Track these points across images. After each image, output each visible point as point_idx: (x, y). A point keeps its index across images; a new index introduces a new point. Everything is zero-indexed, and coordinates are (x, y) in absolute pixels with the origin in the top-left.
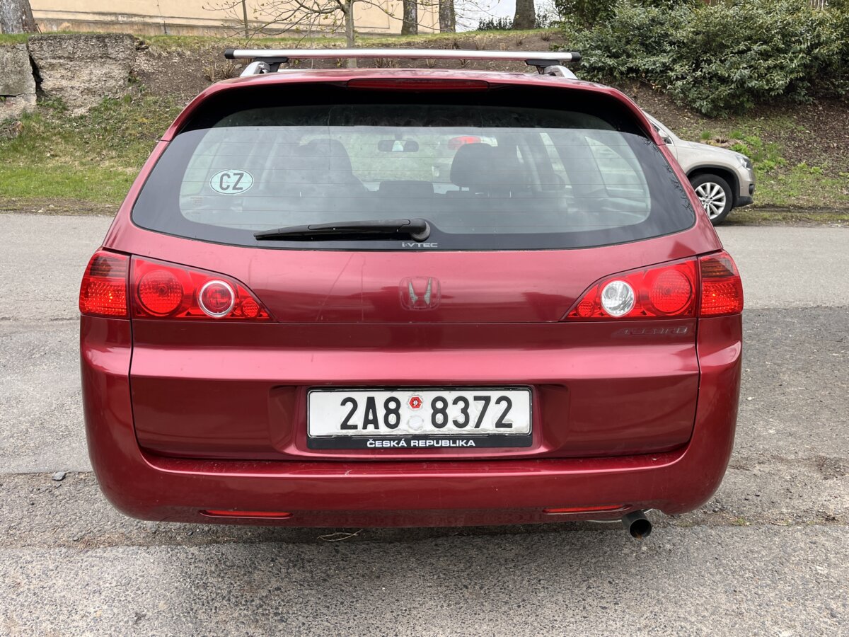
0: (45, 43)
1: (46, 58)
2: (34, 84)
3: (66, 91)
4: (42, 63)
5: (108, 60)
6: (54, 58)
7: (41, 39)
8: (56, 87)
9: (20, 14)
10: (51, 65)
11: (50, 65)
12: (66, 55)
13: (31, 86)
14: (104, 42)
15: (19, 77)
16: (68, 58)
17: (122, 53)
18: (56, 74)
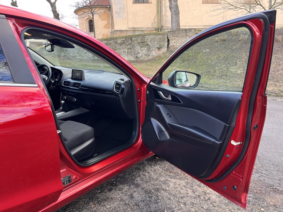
0: (171, 33)
1: (171, 37)
2: (167, 44)
3: (175, 46)
4: (169, 39)
5: (187, 37)
6: (173, 37)
7: (170, 32)
8: (172, 45)
9: (176, 26)
10: (172, 39)
12: (176, 36)
13: (166, 45)
14: (186, 31)
15: (164, 43)
16: (177, 37)
17: (191, 35)
18: (173, 41)
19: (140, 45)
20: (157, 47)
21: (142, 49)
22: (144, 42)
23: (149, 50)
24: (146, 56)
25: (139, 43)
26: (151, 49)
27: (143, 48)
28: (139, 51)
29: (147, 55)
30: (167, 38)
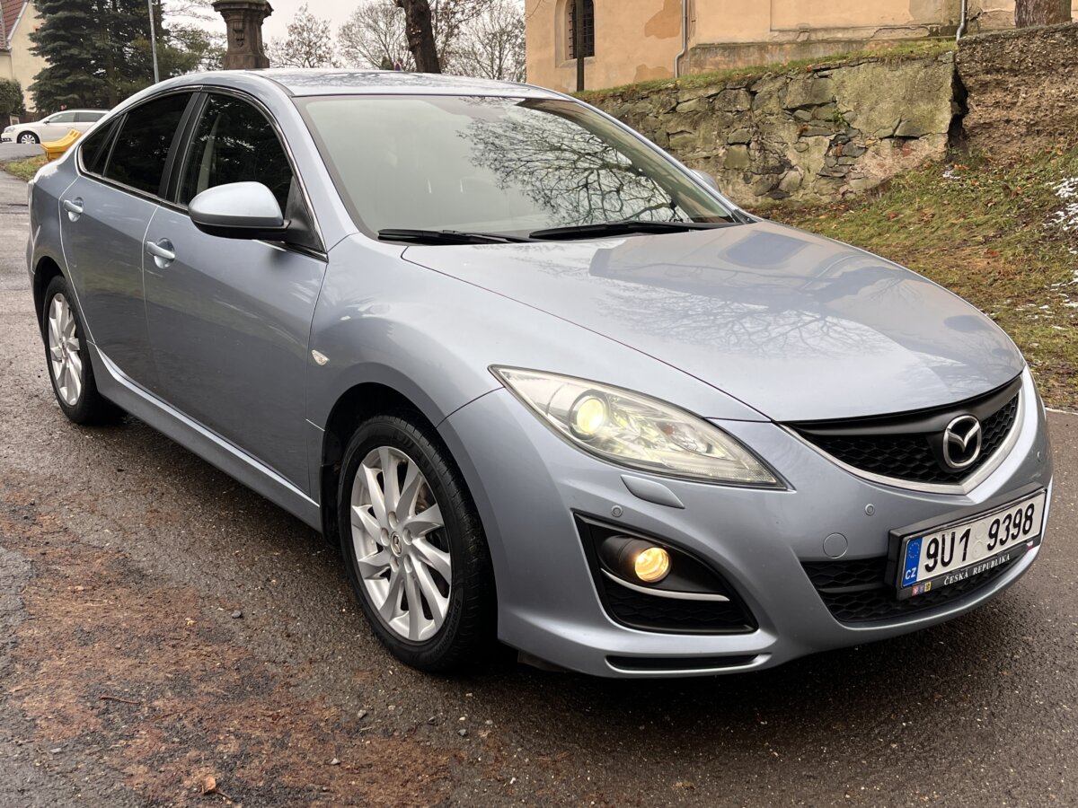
0: (979, 47)
1: (977, 73)
2: (950, 117)
3: (997, 128)
4: (969, 82)
6: (988, 72)
8: (982, 122)
11: (982, 85)
12: (1007, 66)
13: (941, 122)
15: (931, 106)
16: (1011, 70)
18: (989, 99)
19: (797, 119)
20: (890, 132)
21: (803, 146)
22: (821, 105)
23: (846, 149)
24: (823, 181)
25: (793, 110)
26: (857, 142)
27: (813, 139)
28: (791, 156)
29: (833, 178)
30: (950, 81)
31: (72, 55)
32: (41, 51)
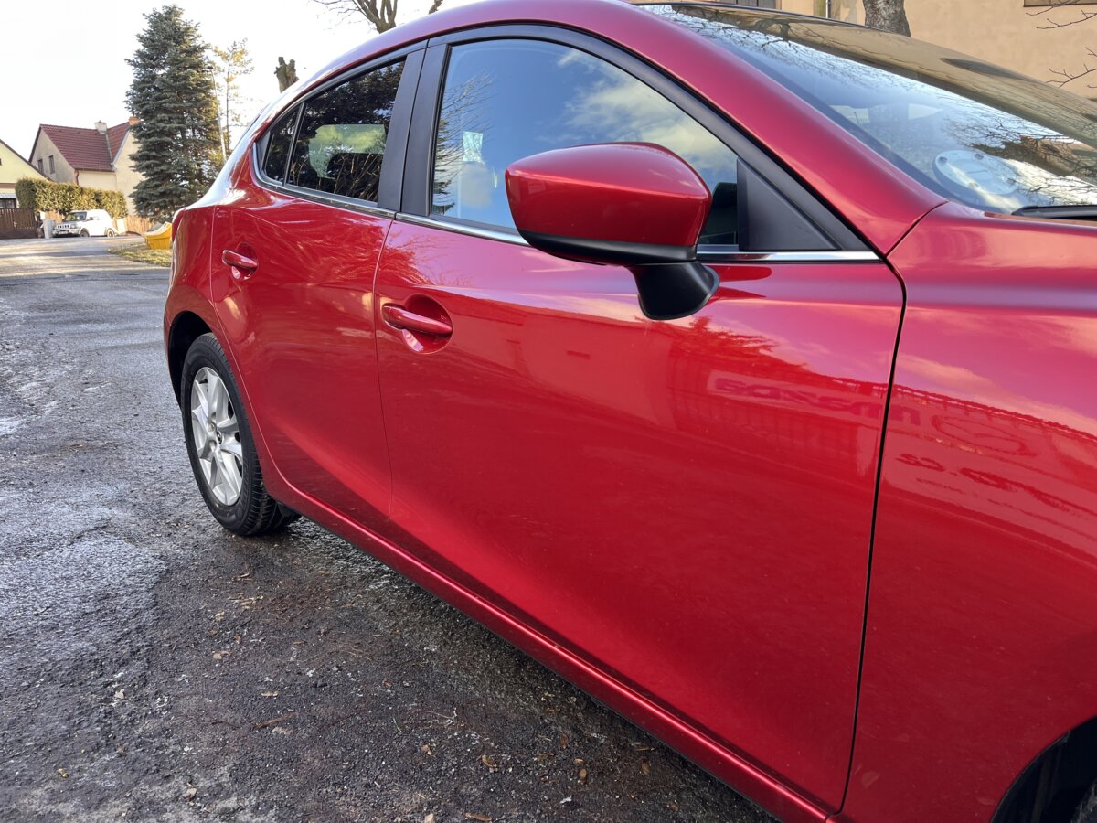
31: (162, 171)
32: (139, 168)
